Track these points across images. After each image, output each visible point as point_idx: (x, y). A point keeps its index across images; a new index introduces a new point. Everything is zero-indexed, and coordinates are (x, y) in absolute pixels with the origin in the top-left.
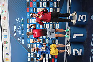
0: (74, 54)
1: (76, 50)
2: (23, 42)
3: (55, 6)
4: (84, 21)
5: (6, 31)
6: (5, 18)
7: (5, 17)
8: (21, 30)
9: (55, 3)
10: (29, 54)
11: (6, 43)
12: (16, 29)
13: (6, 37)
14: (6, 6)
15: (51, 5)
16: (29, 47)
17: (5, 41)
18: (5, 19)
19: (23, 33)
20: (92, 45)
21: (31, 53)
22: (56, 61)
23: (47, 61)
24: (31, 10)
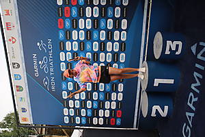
0: (153, 114)
1: (158, 107)
2: (53, 88)
3: (118, 16)
4: (177, 53)
5: (19, 66)
7: (13, 38)
8: (49, 66)
9: (118, 9)
10: (66, 110)
11: (19, 89)
12: (38, 63)
17: (17, 87)
19: (52, 70)
20: (189, 104)
21: (69, 108)
22: (118, 122)
23: (101, 123)
24: (68, 24)
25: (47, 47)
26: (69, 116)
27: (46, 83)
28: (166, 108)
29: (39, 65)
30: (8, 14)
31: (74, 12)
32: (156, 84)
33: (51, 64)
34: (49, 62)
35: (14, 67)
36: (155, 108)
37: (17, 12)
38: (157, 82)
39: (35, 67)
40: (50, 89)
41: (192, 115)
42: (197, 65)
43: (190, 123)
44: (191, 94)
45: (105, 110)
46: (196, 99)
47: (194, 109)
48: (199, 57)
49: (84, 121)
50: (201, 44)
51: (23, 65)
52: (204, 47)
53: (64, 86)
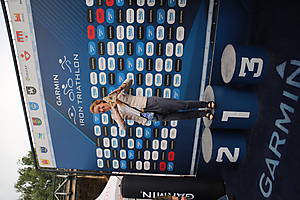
0: (219, 159)
1: (226, 150)
2: (82, 121)
4: (256, 75)
5: (35, 91)
6: (27, 56)
7: (26, 53)
8: (76, 91)
9: (172, 12)
11: (37, 122)
12: (60, 87)
13: (34, 106)
15: (160, 17)
16: (99, 134)
17: (34, 119)
18: (27, 59)
19: (79, 97)
20: (270, 146)
21: (104, 148)
22: (170, 167)
23: (147, 168)
24: (101, 33)
25: (72, 66)
26: (103, 158)
27: (72, 114)
28: (237, 150)
29: (61, 90)
30: (18, 20)
31: (110, 16)
32: (225, 119)
33: (78, 88)
34: (75, 86)
35: (28, 93)
36: (222, 150)
37: (31, 17)
38: (226, 115)
39: (57, 93)
40: (78, 121)
41: (276, 163)
42: (286, 94)
43: (272, 174)
44: (275, 134)
45: (152, 150)
46: (283, 142)
47: (279, 155)
48: (289, 81)
49: (124, 166)
50: (294, 62)
51: (40, 90)
52: (298, 67)
53: (96, 119)
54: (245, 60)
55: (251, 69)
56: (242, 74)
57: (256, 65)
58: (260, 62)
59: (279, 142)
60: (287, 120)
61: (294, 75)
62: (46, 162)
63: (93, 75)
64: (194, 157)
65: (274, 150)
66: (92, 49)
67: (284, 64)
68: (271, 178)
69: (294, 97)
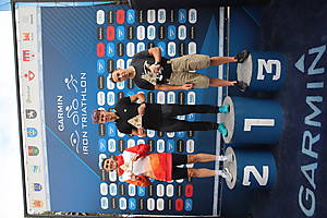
0: (246, 182)
1: (252, 169)
2: (85, 149)
3: (182, 38)
4: (275, 78)
5: (35, 115)
6: (32, 76)
7: (30, 72)
8: (80, 113)
9: (183, 28)
10: (103, 186)
12: (64, 109)
14: (35, 39)
15: (171, 33)
17: (30, 148)
18: (30, 79)
19: (84, 120)
20: (304, 151)
21: (109, 183)
22: (189, 205)
23: (161, 208)
24: (111, 50)
25: (78, 85)
26: (108, 196)
27: (75, 141)
28: (266, 169)
29: (65, 112)
30: (27, 38)
31: (121, 33)
32: (247, 128)
33: (84, 110)
34: (80, 108)
35: (27, 116)
36: (248, 169)
37: (40, 37)
38: (249, 124)
39: (60, 116)
40: (80, 149)
41: (313, 167)
42: (310, 86)
43: (312, 182)
44: (307, 133)
45: (166, 184)
46: (318, 138)
47: (315, 155)
48: (311, 71)
49: (133, 205)
50: (311, 51)
51: (41, 114)
53: (102, 146)
54: (261, 62)
55: (269, 71)
56: (261, 77)
57: (274, 66)
58: (278, 63)
59: (313, 141)
60: (317, 112)
61: (314, 63)
62: (38, 204)
63: (101, 95)
64: (216, 192)
65: (309, 152)
66: (101, 66)
67: (303, 57)
68: (311, 189)
69: (320, 85)
